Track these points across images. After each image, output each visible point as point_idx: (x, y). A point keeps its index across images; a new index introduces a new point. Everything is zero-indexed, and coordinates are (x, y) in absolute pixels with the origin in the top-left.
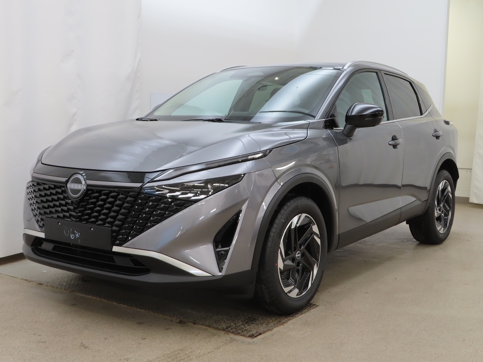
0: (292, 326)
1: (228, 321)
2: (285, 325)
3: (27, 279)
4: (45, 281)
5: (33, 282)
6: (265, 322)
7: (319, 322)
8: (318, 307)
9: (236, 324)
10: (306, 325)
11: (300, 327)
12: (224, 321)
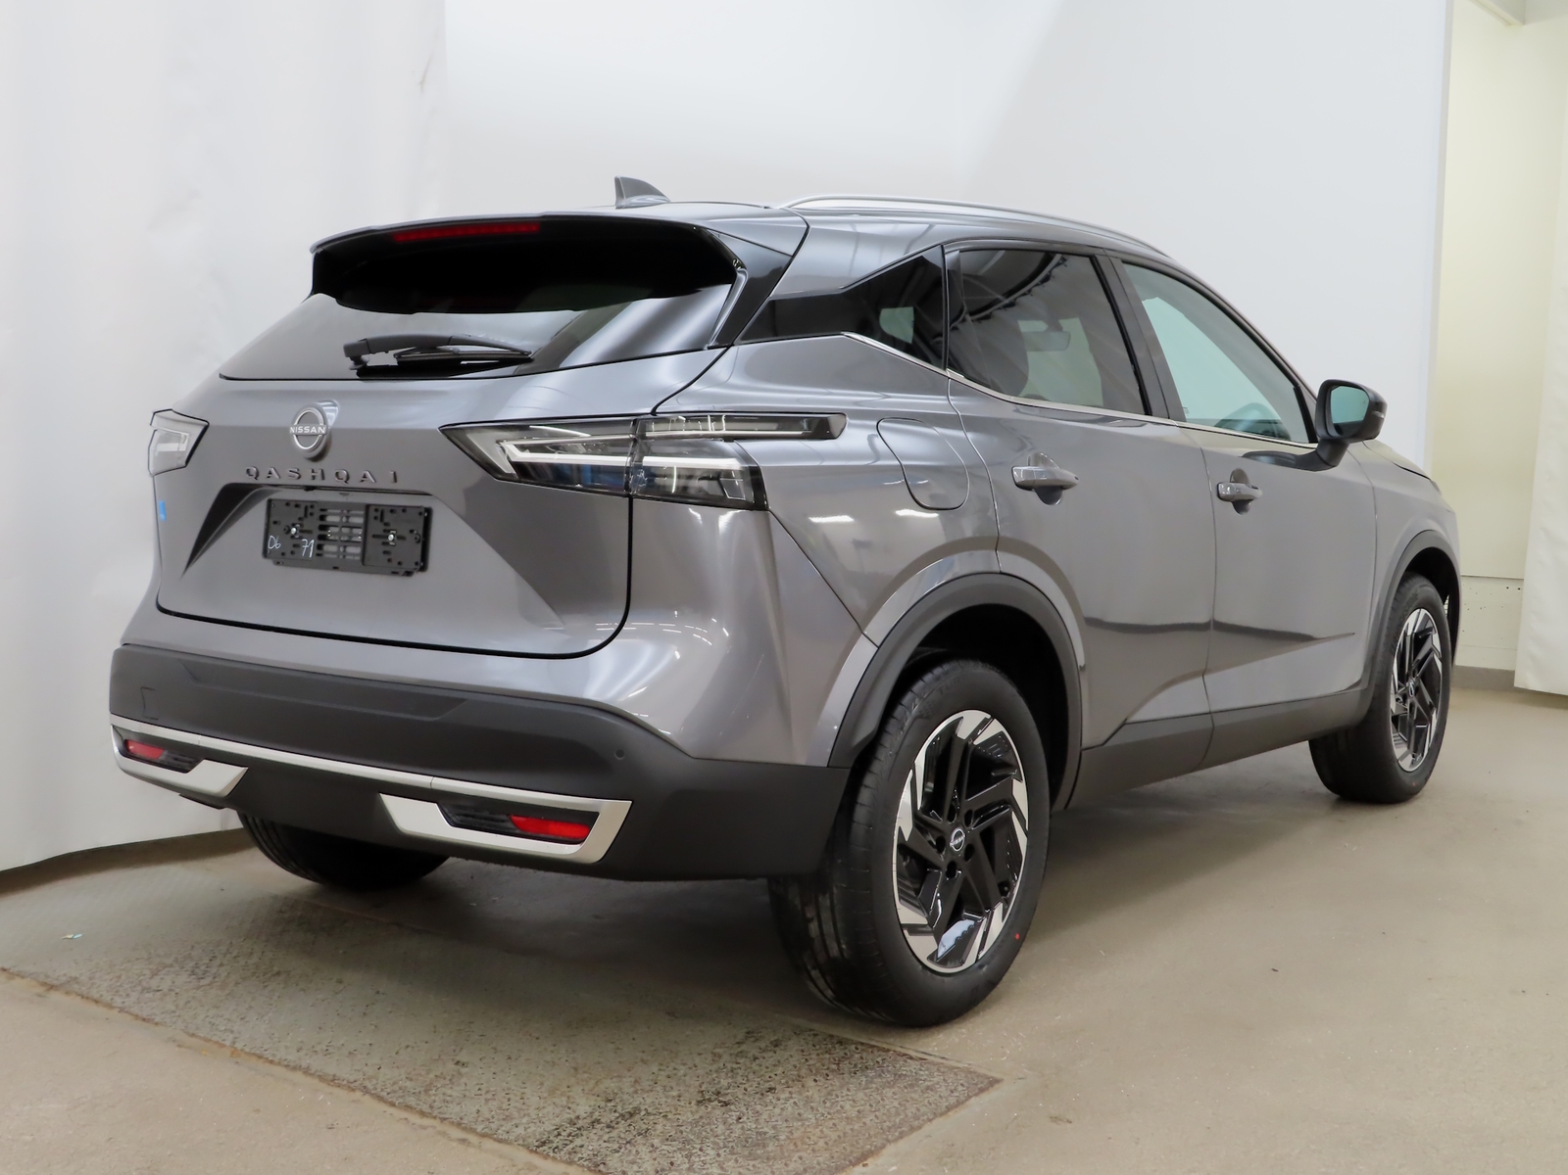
0: (894, 1168)
1: (664, 1147)
2: (869, 1161)
3: (6, 966)
4: (65, 975)
5: (23, 977)
6: (798, 1151)
7: (993, 1149)
8: (996, 1086)
9: (693, 1158)
10: (945, 1164)
11: (922, 1170)
12: (653, 1146)
